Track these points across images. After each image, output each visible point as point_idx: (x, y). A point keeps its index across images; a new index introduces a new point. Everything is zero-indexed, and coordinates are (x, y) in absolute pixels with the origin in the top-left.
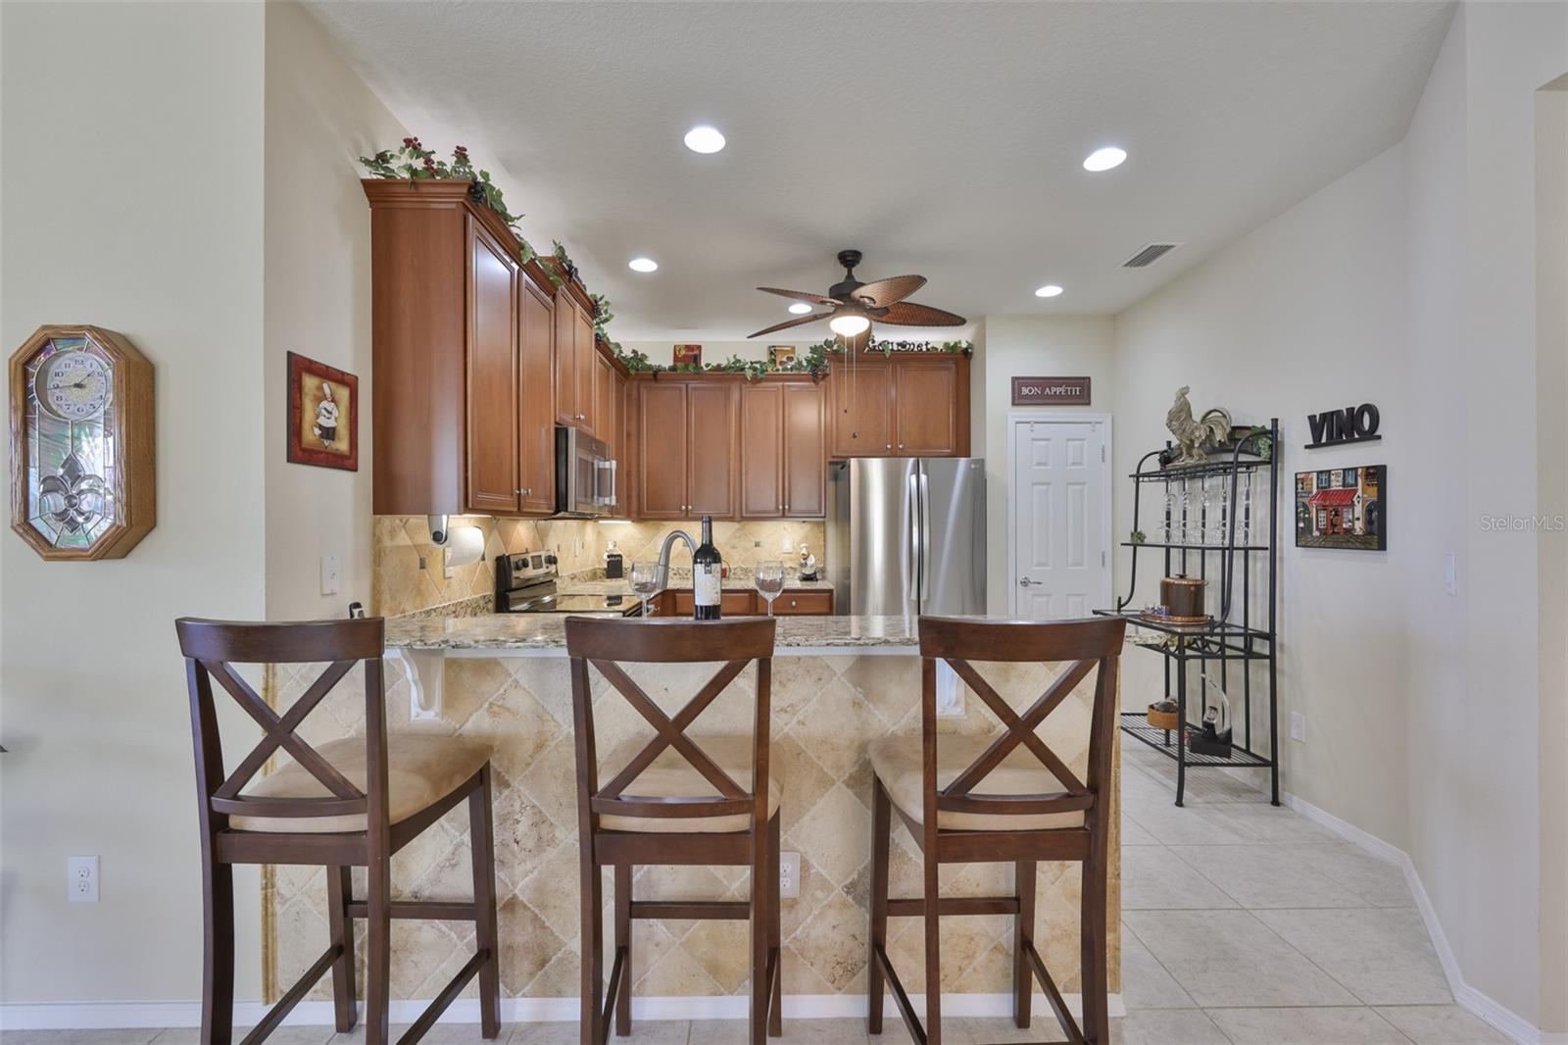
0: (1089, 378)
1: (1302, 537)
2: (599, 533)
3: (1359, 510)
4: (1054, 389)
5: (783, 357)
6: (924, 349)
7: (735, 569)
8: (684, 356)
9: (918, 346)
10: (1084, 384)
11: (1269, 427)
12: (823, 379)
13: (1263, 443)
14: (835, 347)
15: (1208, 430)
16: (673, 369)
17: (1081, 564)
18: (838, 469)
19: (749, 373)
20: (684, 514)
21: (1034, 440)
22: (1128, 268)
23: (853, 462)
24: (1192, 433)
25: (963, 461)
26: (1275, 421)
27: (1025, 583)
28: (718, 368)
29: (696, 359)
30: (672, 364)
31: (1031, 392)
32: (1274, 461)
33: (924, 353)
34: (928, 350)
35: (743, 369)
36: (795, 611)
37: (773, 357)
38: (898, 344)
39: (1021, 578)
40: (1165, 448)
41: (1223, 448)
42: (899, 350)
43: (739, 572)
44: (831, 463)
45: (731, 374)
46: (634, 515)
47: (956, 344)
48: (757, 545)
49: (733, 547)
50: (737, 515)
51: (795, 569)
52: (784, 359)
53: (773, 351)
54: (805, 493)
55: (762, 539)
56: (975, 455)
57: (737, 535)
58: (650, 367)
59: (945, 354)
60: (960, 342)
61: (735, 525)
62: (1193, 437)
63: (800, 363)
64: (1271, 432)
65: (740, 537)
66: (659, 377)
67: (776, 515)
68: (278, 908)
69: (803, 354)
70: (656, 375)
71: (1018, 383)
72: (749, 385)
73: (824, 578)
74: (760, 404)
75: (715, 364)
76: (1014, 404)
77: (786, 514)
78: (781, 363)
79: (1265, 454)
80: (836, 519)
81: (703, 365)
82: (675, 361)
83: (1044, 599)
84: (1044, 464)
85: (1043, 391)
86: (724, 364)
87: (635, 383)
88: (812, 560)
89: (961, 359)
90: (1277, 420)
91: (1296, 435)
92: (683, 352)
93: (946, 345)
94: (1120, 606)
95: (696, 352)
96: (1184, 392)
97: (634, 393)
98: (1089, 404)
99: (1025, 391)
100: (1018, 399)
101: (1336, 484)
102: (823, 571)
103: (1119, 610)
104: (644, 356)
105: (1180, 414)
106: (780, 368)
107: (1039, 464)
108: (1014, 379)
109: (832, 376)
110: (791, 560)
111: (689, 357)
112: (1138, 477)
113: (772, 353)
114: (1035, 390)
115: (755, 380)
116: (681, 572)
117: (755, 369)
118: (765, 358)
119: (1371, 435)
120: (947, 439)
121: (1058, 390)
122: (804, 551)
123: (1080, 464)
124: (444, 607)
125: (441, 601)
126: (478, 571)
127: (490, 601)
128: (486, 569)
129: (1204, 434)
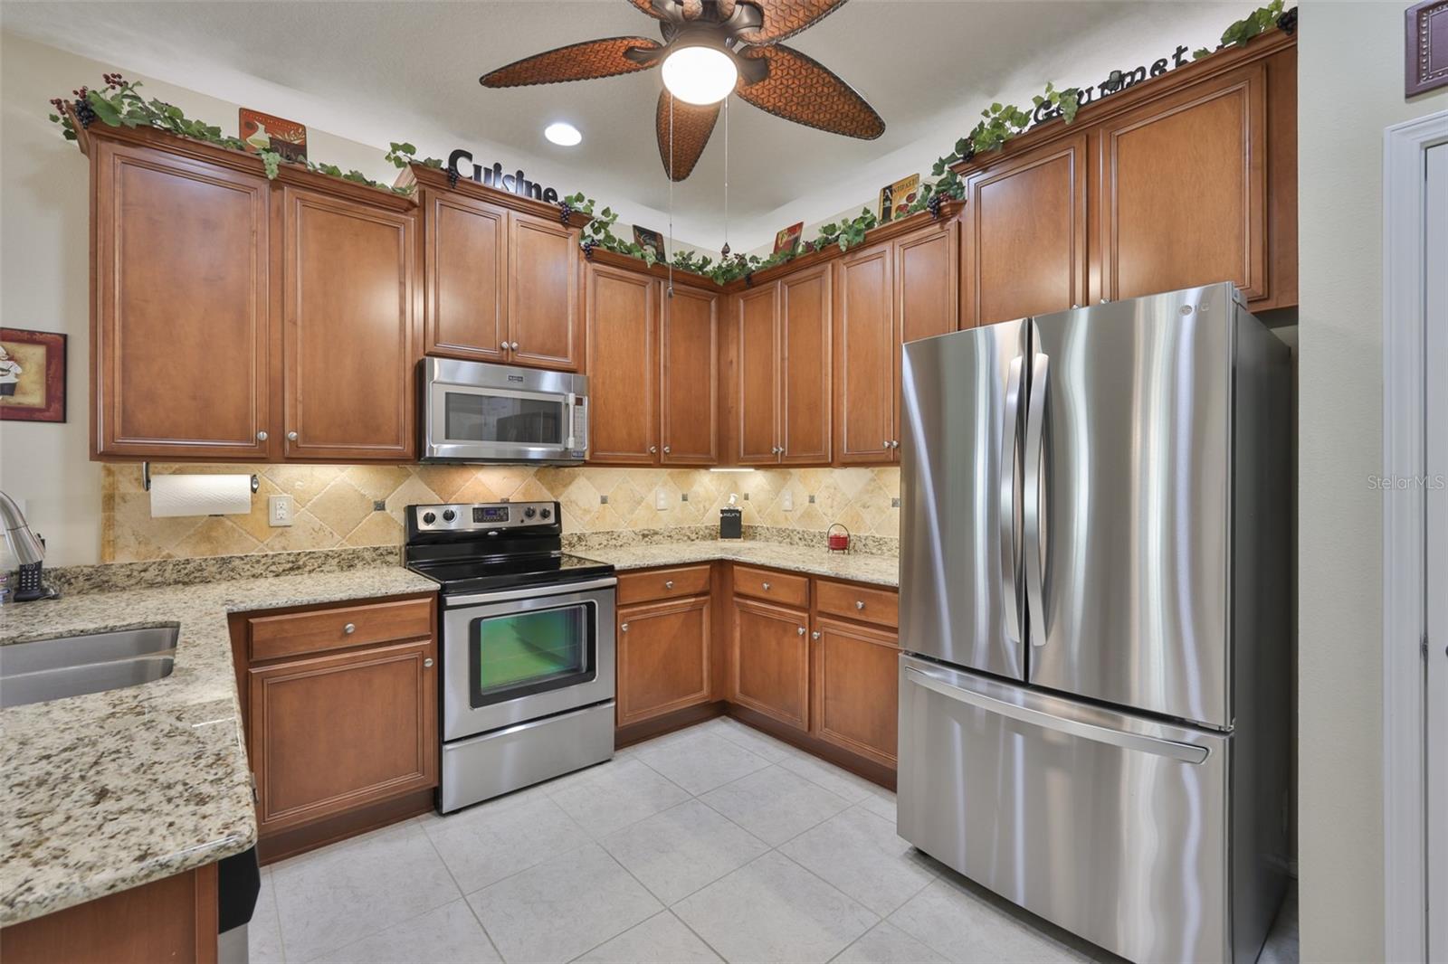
6: (1171, 66)
7: (866, 538)
8: (785, 242)
9: (1156, 67)
12: (953, 214)
16: (767, 265)
19: (843, 242)
28: (814, 244)
29: (795, 242)
30: (769, 258)
33: (1174, 74)
34: (1182, 64)
35: (836, 238)
36: (863, 618)
37: (888, 204)
38: (1104, 86)
42: (1105, 97)
43: (870, 542)
49: (864, 506)
52: (904, 202)
57: (870, 488)
59: (1230, 52)
70: (752, 279)
72: (844, 259)
75: (809, 242)
76: (1413, 89)
81: (798, 247)
82: (773, 252)
89: (1278, 46)
92: (785, 238)
95: (797, 234)
97: (733, 308)
100: (1433, 72)
111: (790, 241)
113: (887, 199)
116: (806, 536)
117: (857, 232)
120: (1236, 261)
124: (266, 555)
125: (261, 550)
126: (364, 521)
127: (392, 553)
128: (390, 520)
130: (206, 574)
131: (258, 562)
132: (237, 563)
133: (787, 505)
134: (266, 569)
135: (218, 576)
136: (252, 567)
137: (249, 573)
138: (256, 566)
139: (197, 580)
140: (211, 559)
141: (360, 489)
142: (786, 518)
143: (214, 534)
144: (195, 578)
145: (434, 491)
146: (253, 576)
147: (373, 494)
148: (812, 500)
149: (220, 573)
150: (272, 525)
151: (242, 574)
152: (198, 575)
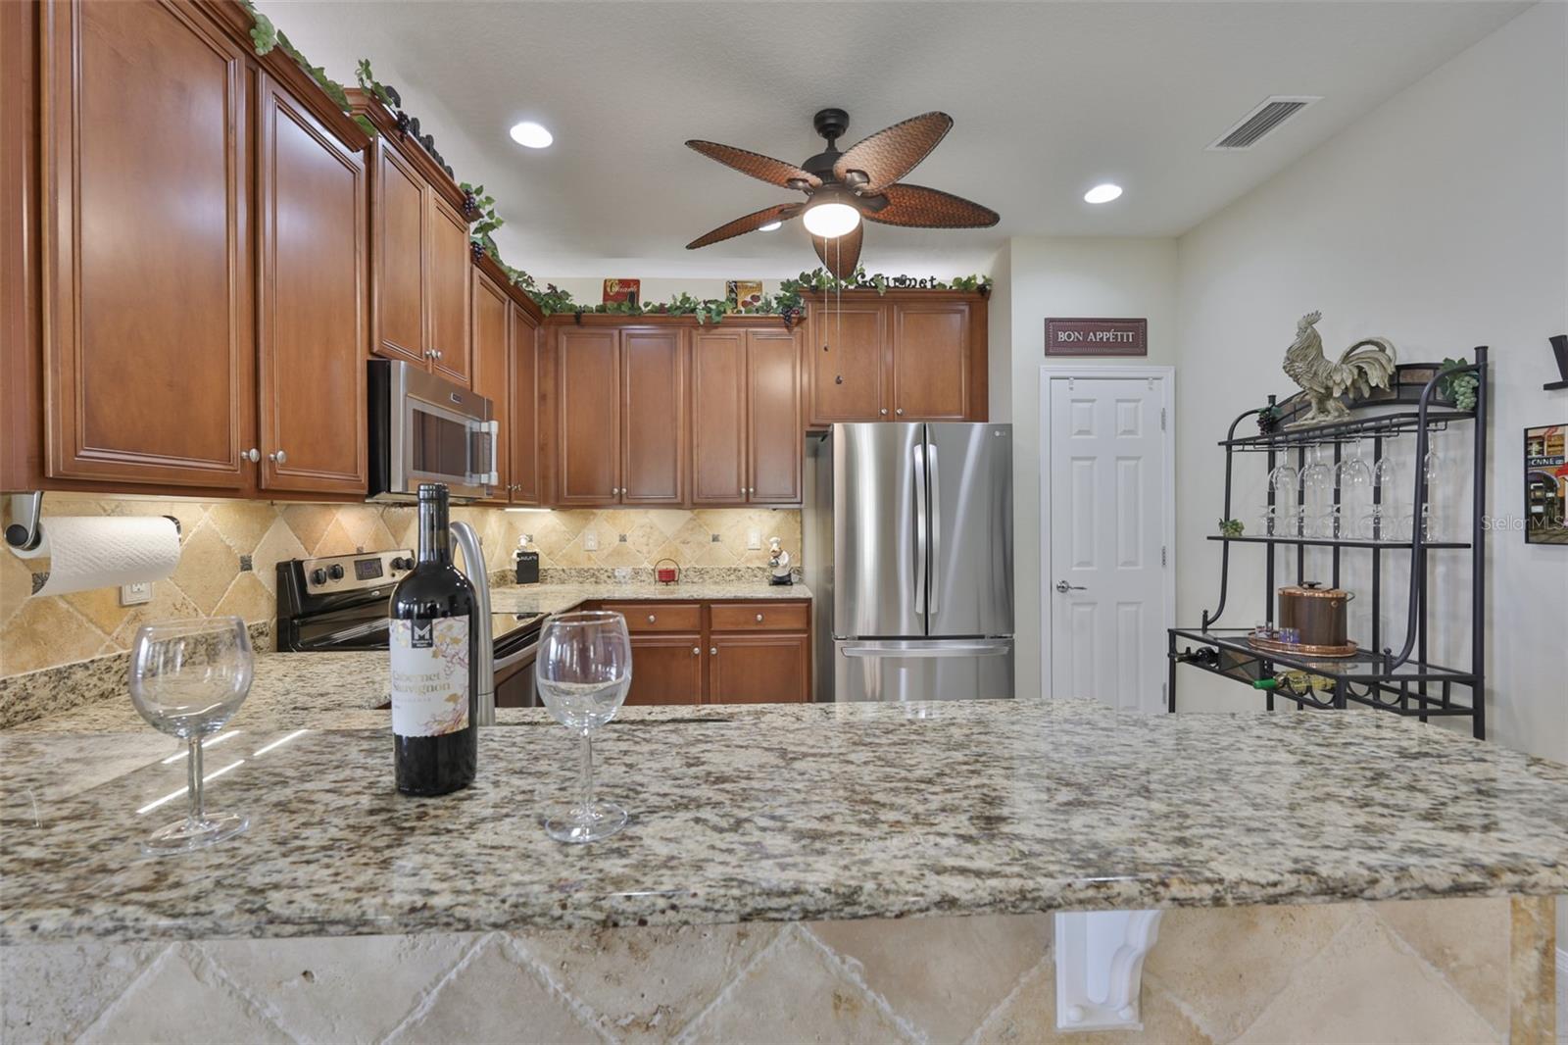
0: (1145, 320)
2: (510, 524)
4: (1099, 335)
5: (746, 295)
6: (929, 285)
7: (687, 570)
8: (618, 293)
9: (921, 282)
10: (1138, 327)
11: (1471, 360)
12: (798, 324)
13: (1463, 387)
14: (814, 283)
15: (1356, 372)
16: (602, 309)
17: (1134, 563)
18: (818, 438)
19: (701, 316)
20: (616, 500)
21: (1073, 401)
22: (1223, 149)
23: (838, 429)
24: (1329, 376)
25: (977, 428)
26: (1482, 352)
27: (1063, 588)
28: (662, 308)
29: (633, 297)
30: (600, 302)
31: (1072, 337)
32: (1480, 412)
33: (929, 291)
34: (933, 287)
35: (693, 310)
36: (761, 627)
37: (733, 295)
38: (895, 280)
39: (1057, 582)
40: (1265, 404)
41: (1377, 398)
42: (895, 287)
43: (691, 573)
44: (809, 434)
45: (679, 318)
46: (552, 501)
47: (969, 279)
48: (715, 539)
49: (682, 543)
50: (687, 501)
51: (764, 570)
52: (748, 299)
53: (734, 288)
54: (776, 471)
55: (722, 532)
56: (995, 417)
57: (690, 526)
58: (572, 307)
59: (955, 292)
60: (974, 278)
61: (687, 514)
62: (1330, 383)
63: (768, 303)
64: (1476, 368)
65: (692, 529)
66: (583, 320)
67: (738, 500)
69: (772, 292)
70: (579, 317)
71: (1053, 326)
72: (701, 330)
73: (801, 581)
74: (714, 355)
75: (657, 304)
76: (1047, 354)
77: (752, 499)
78: (745, 304)
79: (1465, 401)
80: (816, 507)
81: (641, 305)
82: (605, 299)
83: (1088, 609)
84: (1088, 432)
85: (1086, 336)
86: (669, 303)
87: (552, 328)
88: (784, 559)
89: (976, 299)
90: (1485, 348)
92: (616, 289)
93: (957, 281)
94: (1206, 623)
95: (633, 289)
96: (1312, 320)
97: (551, 342)
98: (1145, 354)
99: (1062, 336)
100: (1054, 348)
102: (800, 571)
103: (1204, 629)
104: (566, 294)
105: (1305, 352)
106: (743, 309)
107: (1080, 432)
108: (1049, 321)
109: (810, 320)
110: (758, 558)
111: (624, 294)
112: (1229, 444)
113: (732, 291)
114: (1075, 335)
115: (710, 325)
117: (709, 310)
118: (723, 297)
120: (958, 405)
121: (1105, 335)
122: (775, 547)
123: (1134, 432)
124: (120, 656)
125: (109, 649)
126: (230, 587)
127: (262, 633)
128: (256, 584)
129: (1347, 376)
130: (32, 703)
131: (108, 669)
132: (79, 675)
133: (592, 544)
134: (120, 681)
135: (52, 705)
136: (100, 679)
137: (95, 692)
138: (105, 676)
139: (20, 718)
140: (41, 674)
141: (224, 537)
142: (589, 559)
143: (40, 627)
144: (17, 713)
145: (299, 539)
146: (102, 695)
147: (238, 546)
148: (623, 539)
149: (55, 698)
150: (125, 603)
151: (87, 694)
152: (19, 707)
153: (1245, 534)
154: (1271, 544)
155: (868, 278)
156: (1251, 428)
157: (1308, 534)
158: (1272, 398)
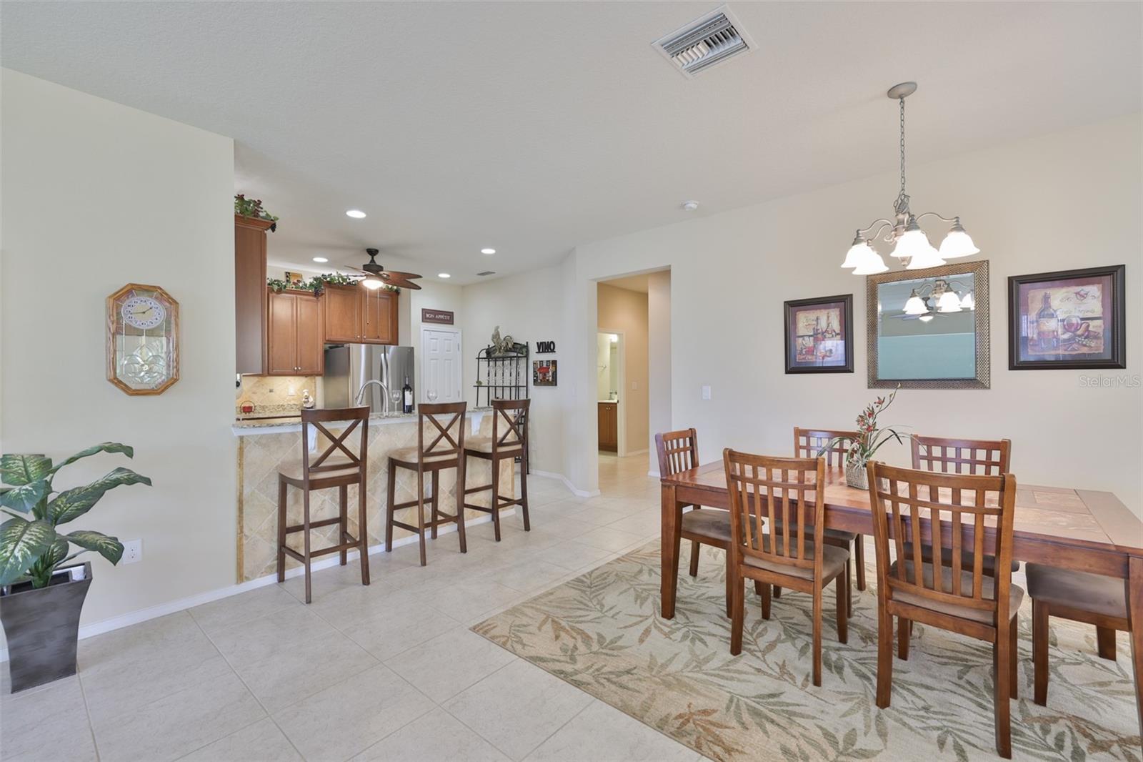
0: (453, 313)
1: (535, 381)
3: (550, 373)
4: (439, 316)
5: (294, 279)
10: (451, 314)
11: (526, 344)
12: (320, 296)
13: (524, 350)
14: (328, 279)
15: (506, 343)
19: (275, 288)
21: (431, 339)
22: (476, 275)
24: (501, 343)
25: (392, 348)
26: (527, 343)
31: (430, 316)
32: (527, 357)
37: (289, 279)
40: (487, 347)
41: (510, 350)
47: (391, 287)
48: (271, 391)
49: (254, 393)
50: (266, 372)
51: (297, 405)
52: (296, 281)
53: (288, 275)
55: (276, 387)
56: (402, 343)
59: (386, 291)
61: (256, 379)
62: (501, 345)
63: (306, 285)
64: (526, 346)
65: (259, 386)
68: (245, 542)
69: (308, 281)
71: (425, 311)
72: (274, 294)
74: (279, 304)
76: (423, 321)
77: (297, 372)
78: (294, 284)
79: (525, 354)
84: (435, 350)
85: (435, 316)
88: (310, 399)
89: (392, 295)
91: (533, 348)
96: (498, 328)
98: (453, 324)
99: (428, 315)
100: (425, 319)
101: (545, 365)
105: (496, 336)
106: (294, 286)
107: (433, 350)
108: (423, 310)
109: (327, 296)
110: (293, 399)
112: (479, 358)
113: (287, 277)
114: (432, 316)
115: (279, 291)
117: (278, 285)
118: (283, 278)
119: (553, 351)
120: (386, 336)
121: (441, 316)
122: (306, 394)
123: (450, 351)
129: (504, 344)
153: (483, 385)
154: (489, 387)
155: (351, 281)
156: (484, 355)
157: (497, 385)
158: (489, 346)
